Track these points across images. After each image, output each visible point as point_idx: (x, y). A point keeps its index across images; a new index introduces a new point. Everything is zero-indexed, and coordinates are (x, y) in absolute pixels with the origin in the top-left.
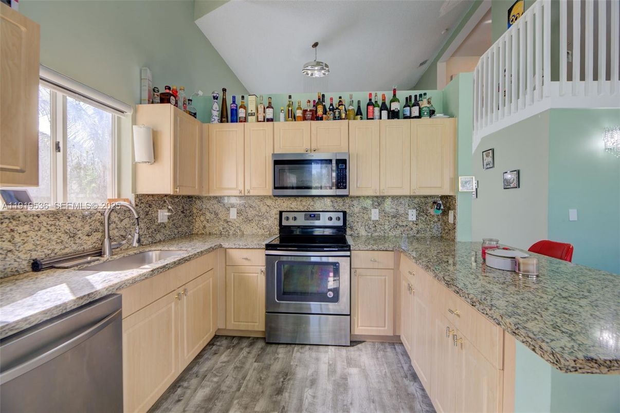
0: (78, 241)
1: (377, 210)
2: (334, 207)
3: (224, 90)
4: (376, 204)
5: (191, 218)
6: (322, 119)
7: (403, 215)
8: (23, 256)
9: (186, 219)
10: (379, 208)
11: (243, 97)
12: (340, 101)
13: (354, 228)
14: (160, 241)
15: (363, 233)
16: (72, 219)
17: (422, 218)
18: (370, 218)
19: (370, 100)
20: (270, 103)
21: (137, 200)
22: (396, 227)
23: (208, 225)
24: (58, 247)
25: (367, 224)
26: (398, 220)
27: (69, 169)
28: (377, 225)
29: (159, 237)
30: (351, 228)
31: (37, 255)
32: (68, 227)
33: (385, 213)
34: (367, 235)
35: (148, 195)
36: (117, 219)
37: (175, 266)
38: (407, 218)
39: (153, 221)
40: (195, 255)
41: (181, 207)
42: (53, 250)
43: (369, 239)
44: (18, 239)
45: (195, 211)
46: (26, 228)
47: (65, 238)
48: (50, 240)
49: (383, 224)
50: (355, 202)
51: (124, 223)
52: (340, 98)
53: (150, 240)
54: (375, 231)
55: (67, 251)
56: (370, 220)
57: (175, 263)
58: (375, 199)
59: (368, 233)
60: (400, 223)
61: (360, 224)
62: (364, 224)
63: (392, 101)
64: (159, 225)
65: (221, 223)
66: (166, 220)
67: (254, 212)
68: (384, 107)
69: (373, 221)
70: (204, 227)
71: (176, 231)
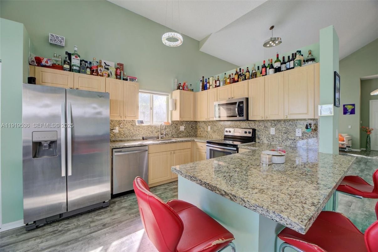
0: (153, 134)
1: (274, 129)
2: (249, 126)
3: (203, 77)
4: (274, 124)
5: (196, 130)
6: (238, 81)
7: (292, 132)
8: (141, 136)
9: (194, 130)
10: (276, 127)
11: (209, 78)
12: (248, 70)
13: (260, 138)
14: (181, 137)
15: (266, 142)
16: (152, 128)
17: (307, 135)
18: (270, 133)
19: (264, 64)
20: (218, 78)
21: (172, 123)
22: (287, 140)
23: (201, 133)
24: (149, 135)
25: (268, 136)
26: (288, 135)
27: (154, 114)
28: (274, 138)
29: (180, 136)
30: (259, 138)
31: (144, 136)
32: (151, 130)
33: (279, 131)
34: (268, 144)
35: (176, 121)
37: (169, 143)
38: (295, 134)
39: (178, 130)
40: (179, 141)
41: (191, 125)
42: (147, 135)
43: (268, 145)
44: (140, 132)
45: (198, 127)
46: (142, 129)
47: (150, 132)
48: (147, 133)
49: (278, 137)
50: (261, 124)
52: (248, 68)
53: (177, 136)
54: (273, 141)
55: (150, 136)
56: (270, 134)
58: (273, 122)
59: (269, 142)
60: (290, 137)
61: (264, 136)
62: (266, 136)
63: (275, 62)
64: (180, 131)
65: (205, 132)
66: (183, 130)
67: (216, 128)
68: (271, 67)
69: (272, 135)
70: (200, 134)
71: (188, 134)
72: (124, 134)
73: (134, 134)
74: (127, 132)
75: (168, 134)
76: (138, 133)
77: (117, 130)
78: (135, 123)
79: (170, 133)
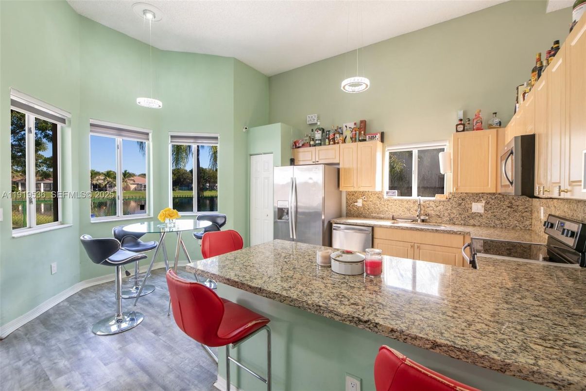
8: (390, 214)
14: (474, 225)
16: (409, 203)
21: (451, 195)
23: (536, 223)
24: (403, 213)
29: (472, 222)
31: (395, 214)
32: (407, 206)
36: (434, 205)
37: (408, 230)
39: (467, 209)
42: (400, 214)
47: (406, 210)
48: (399, 210)
51: (439, 208)
53: (462, 222)
55: (406, 216)
57: (407, 228)
64: (473, 213)
65: (539, 222)
66: (482, 211)
70: (534, 225)
71: (497, 222)
72: (369, 209)
73: (381, 210)
74: (372, 206)
75: (442, 216)
76: (386, 209)
77: (360, 203)
78: (383, 196)
79: (446, 214)
